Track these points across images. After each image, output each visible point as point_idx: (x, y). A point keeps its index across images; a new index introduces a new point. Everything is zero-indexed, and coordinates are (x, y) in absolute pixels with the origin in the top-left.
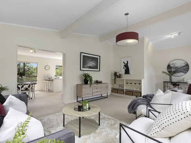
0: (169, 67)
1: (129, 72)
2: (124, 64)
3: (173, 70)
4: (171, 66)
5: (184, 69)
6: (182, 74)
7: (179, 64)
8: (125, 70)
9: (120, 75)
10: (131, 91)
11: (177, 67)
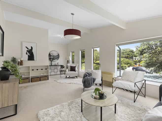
0: (50, 55)
1: (34, 59)
2: (27, 50)
3: (52, 57)
4: (51, 54)
5: (57, 57)
6: (56, 60)
7: (55, 54)
8: (28, 56)
9: (21, 61)
10: (38, 77)
11: (54, 56)
